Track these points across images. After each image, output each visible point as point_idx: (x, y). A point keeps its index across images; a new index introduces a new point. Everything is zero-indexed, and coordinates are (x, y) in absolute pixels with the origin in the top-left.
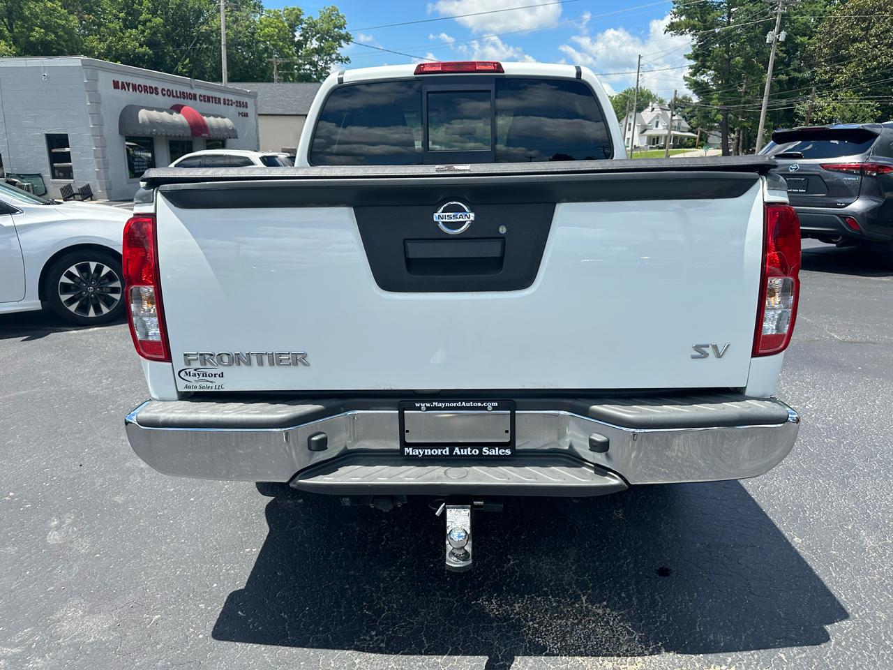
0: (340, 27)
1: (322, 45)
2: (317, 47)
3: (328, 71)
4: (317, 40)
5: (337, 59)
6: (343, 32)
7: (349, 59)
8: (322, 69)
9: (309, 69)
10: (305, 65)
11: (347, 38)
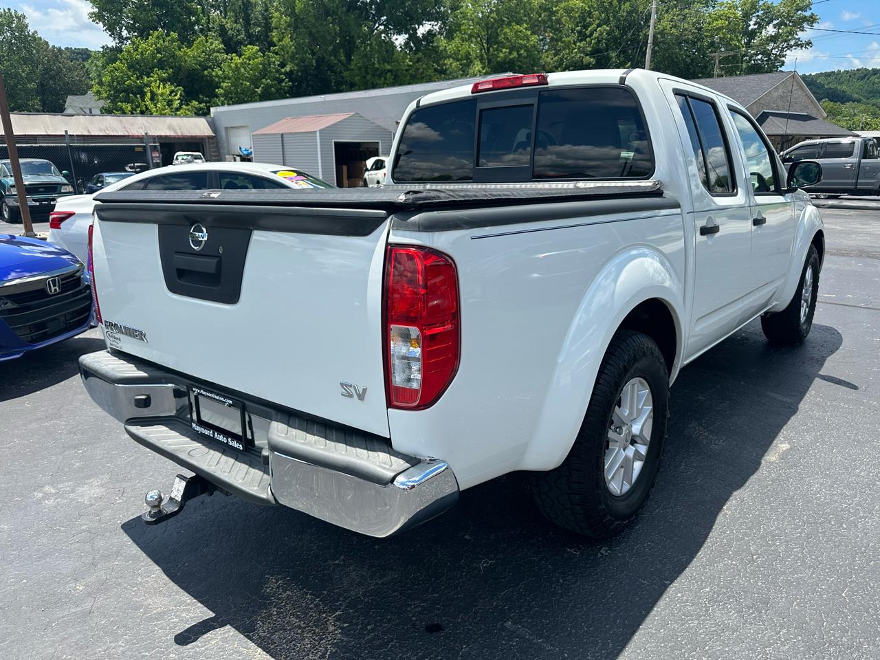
0: (803, 9)
1: (780, 31)
2: (773, 34)
3: (783, 59)
4: (775, 26)
5: (797, 45)
6: (808, 14)
7: (811, 43)
8: (776, 59)
9: (761, 59)
10: (757, 55)
11: (812, 20)
